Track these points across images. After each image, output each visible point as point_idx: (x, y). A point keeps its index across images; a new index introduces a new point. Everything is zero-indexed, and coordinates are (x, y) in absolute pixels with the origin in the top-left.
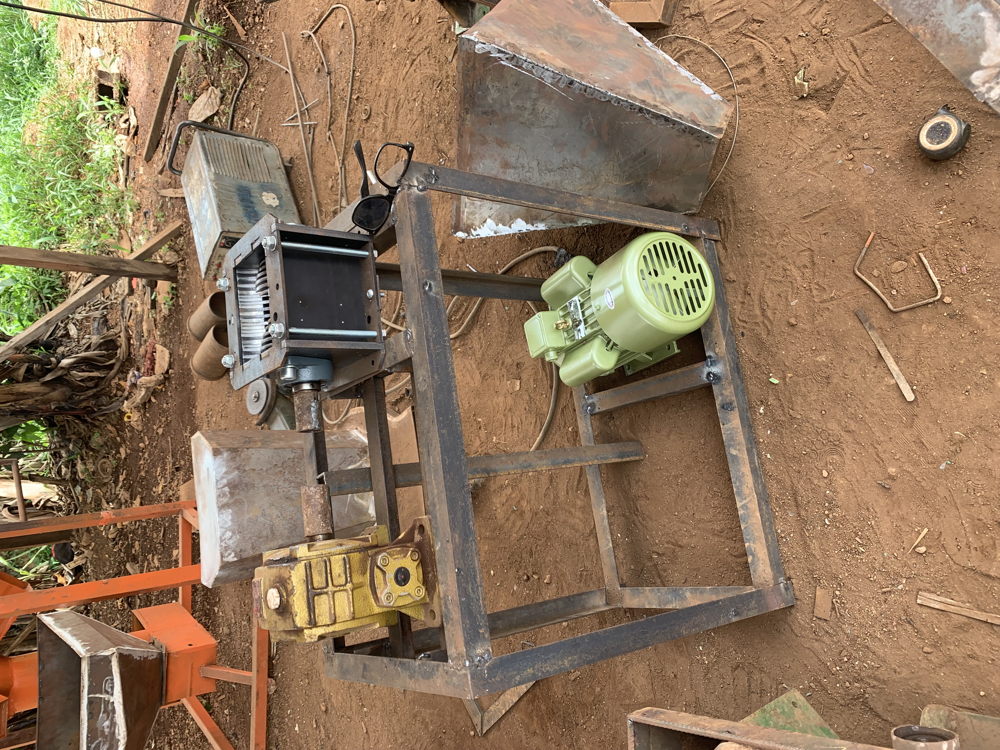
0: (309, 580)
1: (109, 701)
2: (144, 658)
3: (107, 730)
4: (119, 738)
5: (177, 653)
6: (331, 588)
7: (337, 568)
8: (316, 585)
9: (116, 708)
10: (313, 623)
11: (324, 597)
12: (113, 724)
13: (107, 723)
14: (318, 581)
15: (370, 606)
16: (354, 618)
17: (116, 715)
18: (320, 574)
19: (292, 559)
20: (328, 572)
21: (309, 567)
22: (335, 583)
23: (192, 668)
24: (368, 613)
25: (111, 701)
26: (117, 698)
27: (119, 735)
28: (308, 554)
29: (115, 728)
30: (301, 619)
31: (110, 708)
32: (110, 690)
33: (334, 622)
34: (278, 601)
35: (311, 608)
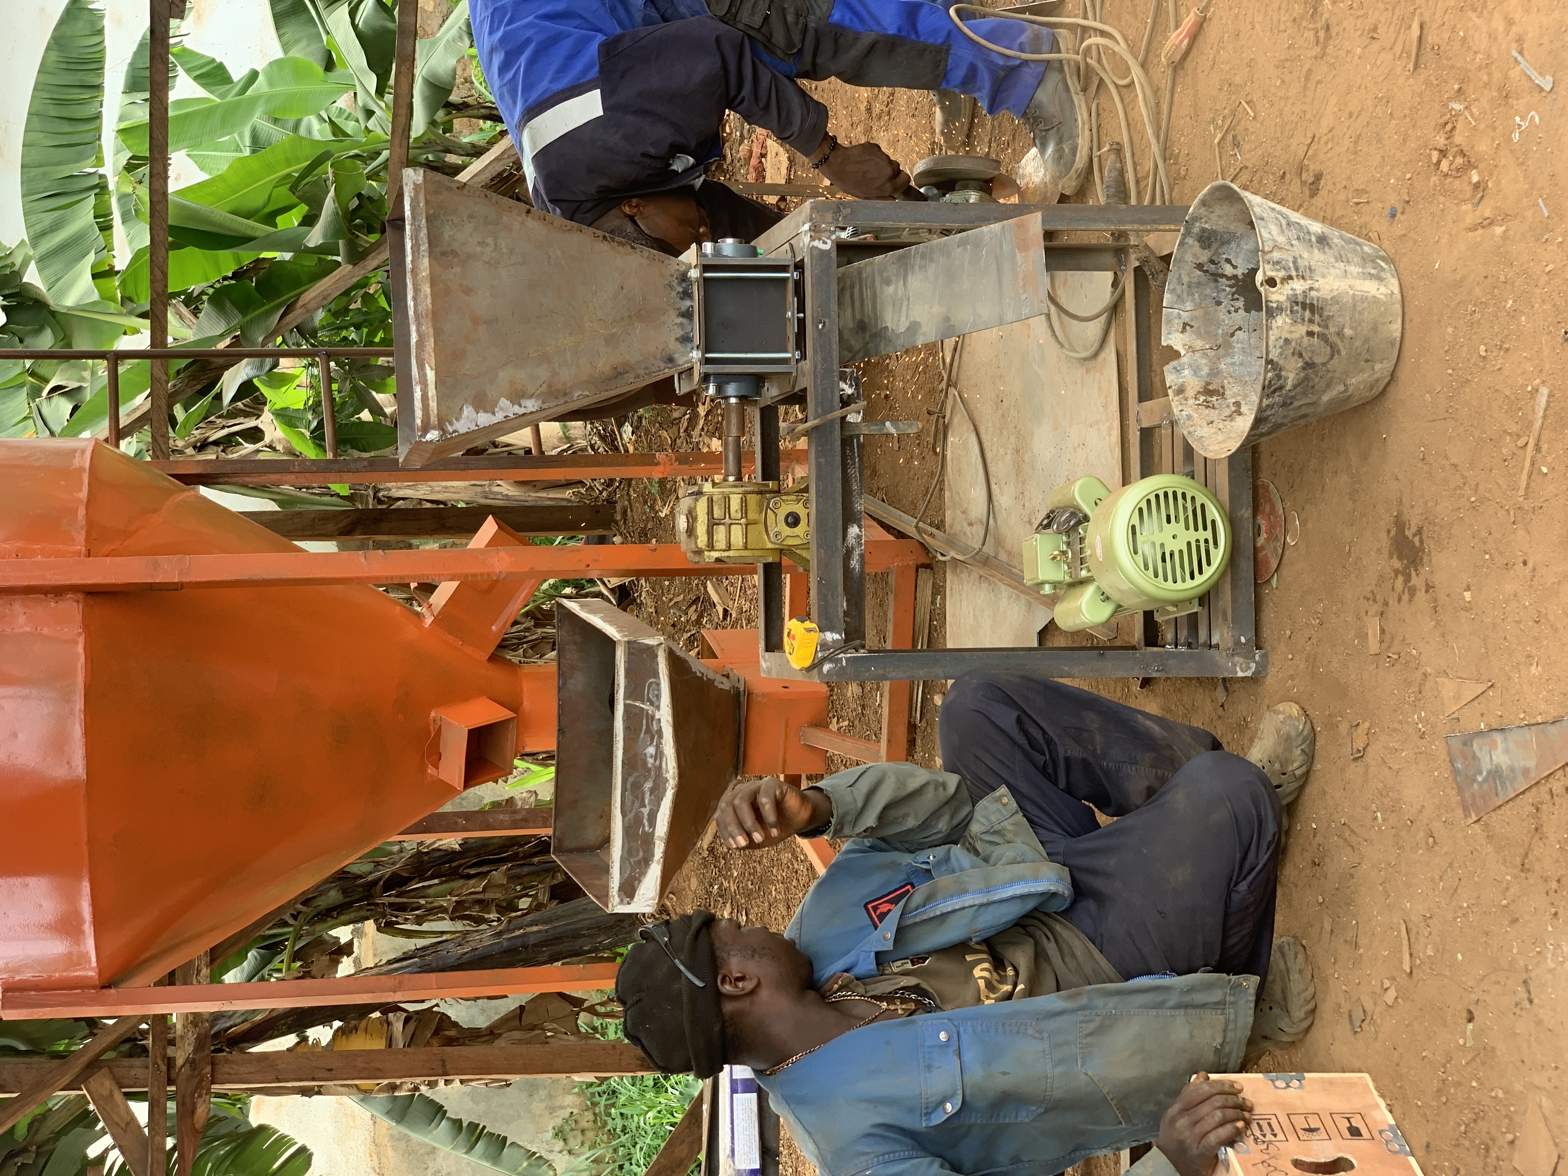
0: (710, 512)
1: (653, 717)
2: (709, 679)
3: (650, 761)
4: (667, 775)
5: (764, 695)
6: (727, 520)
7: (735, 502)
8: (715, 516)
9: (664, 729)
10: (711, 546)
11: (722, 527)
12: (659, 754)
13: (651, 750)
14: (718, 513)
15: (764, 543)
16: (746, 548)
17: (663, 741)
18: (720, 509)
19: (700, 493)
20: (727, 508)
21: (711, 501)
22: (732, 516)
23: (787, 725)
24: (760, 546)
25: (657, 717)
26: (665, 714)
27: (667, 771)
28: (712, 490)
29: (661, 759)
30: (702, 540)
31: (655, 727)
32: (654, 699)
33: (729, 548)
34: (685, 525)
35: (710, 533)
